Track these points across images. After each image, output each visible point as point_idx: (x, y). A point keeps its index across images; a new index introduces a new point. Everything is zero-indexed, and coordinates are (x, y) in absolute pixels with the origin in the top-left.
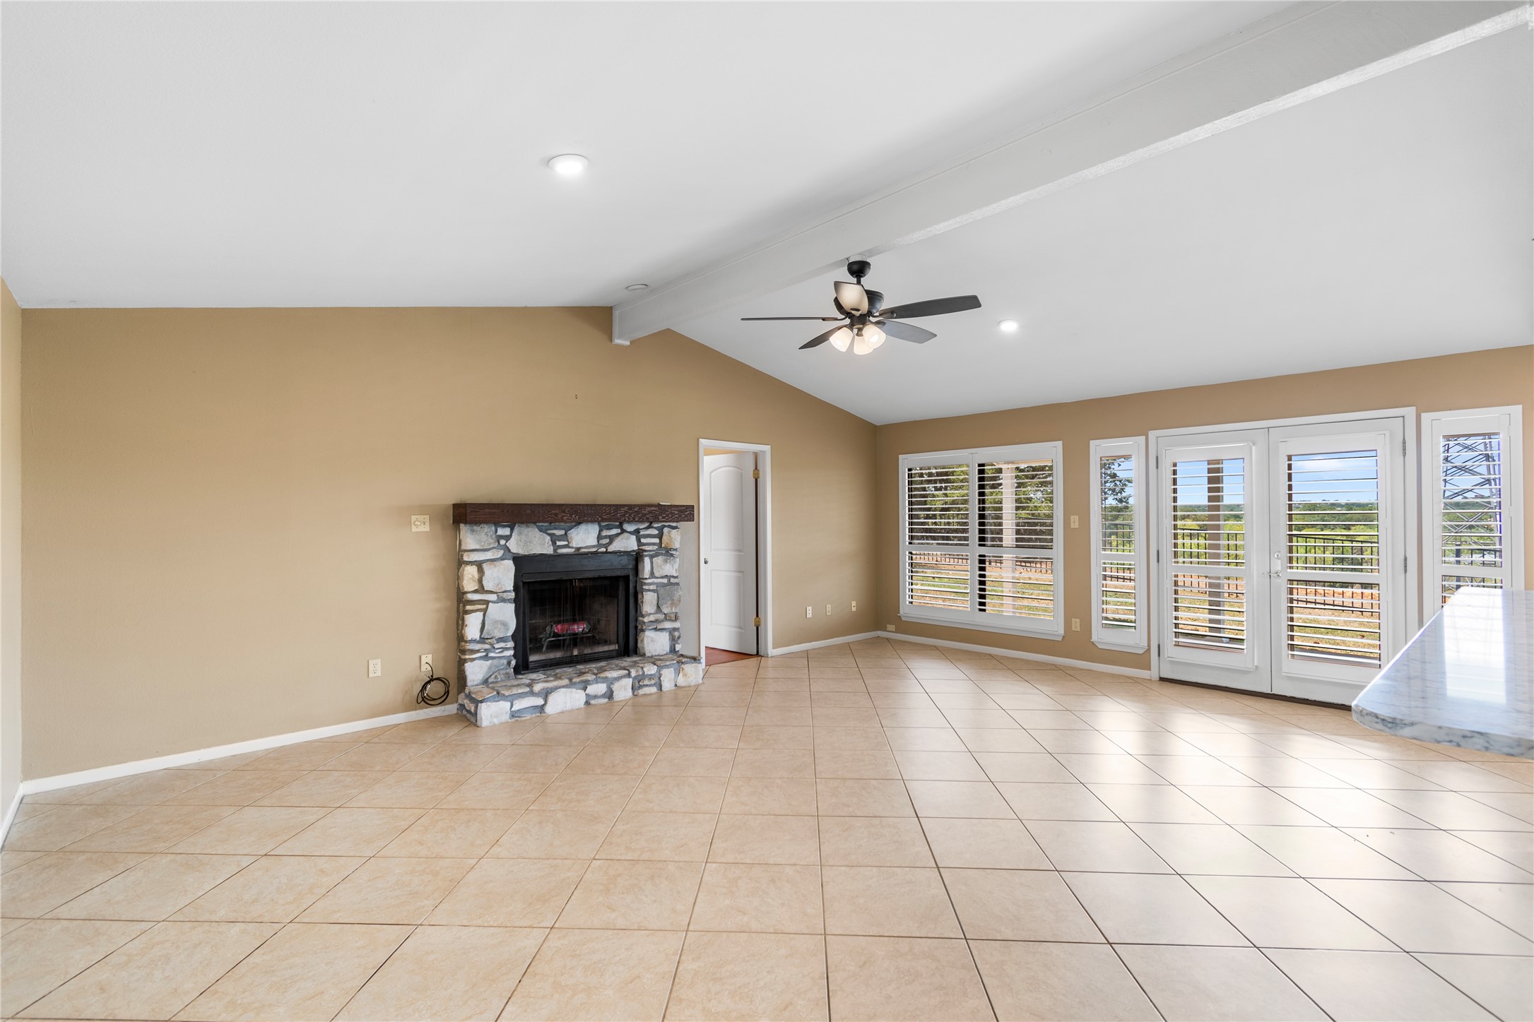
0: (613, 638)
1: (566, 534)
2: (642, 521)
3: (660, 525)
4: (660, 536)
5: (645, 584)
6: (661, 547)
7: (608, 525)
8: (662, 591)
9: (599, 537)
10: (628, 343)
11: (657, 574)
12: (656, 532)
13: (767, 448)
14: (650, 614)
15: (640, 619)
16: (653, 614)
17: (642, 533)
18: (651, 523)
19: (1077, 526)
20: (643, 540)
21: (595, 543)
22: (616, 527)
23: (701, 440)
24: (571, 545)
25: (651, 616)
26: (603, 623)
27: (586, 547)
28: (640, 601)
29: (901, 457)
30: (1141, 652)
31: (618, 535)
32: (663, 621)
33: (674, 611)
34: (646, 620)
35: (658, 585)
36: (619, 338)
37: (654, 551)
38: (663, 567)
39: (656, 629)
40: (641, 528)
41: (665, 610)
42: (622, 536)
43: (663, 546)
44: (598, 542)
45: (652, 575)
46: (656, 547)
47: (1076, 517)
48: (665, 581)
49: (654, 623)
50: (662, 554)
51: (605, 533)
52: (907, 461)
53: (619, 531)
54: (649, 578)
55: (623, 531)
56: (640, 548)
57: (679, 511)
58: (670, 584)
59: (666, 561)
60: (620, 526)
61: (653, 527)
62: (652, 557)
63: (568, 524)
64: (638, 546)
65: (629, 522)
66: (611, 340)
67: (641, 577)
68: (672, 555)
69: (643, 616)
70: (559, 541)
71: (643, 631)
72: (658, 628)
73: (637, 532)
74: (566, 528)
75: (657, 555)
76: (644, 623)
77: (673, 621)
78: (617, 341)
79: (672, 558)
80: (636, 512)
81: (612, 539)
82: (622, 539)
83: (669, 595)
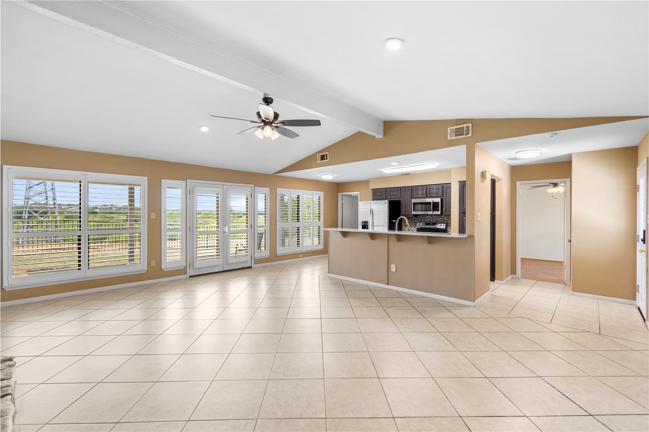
19: (154, 217)
30: (183, 268)
47: (154, 214)
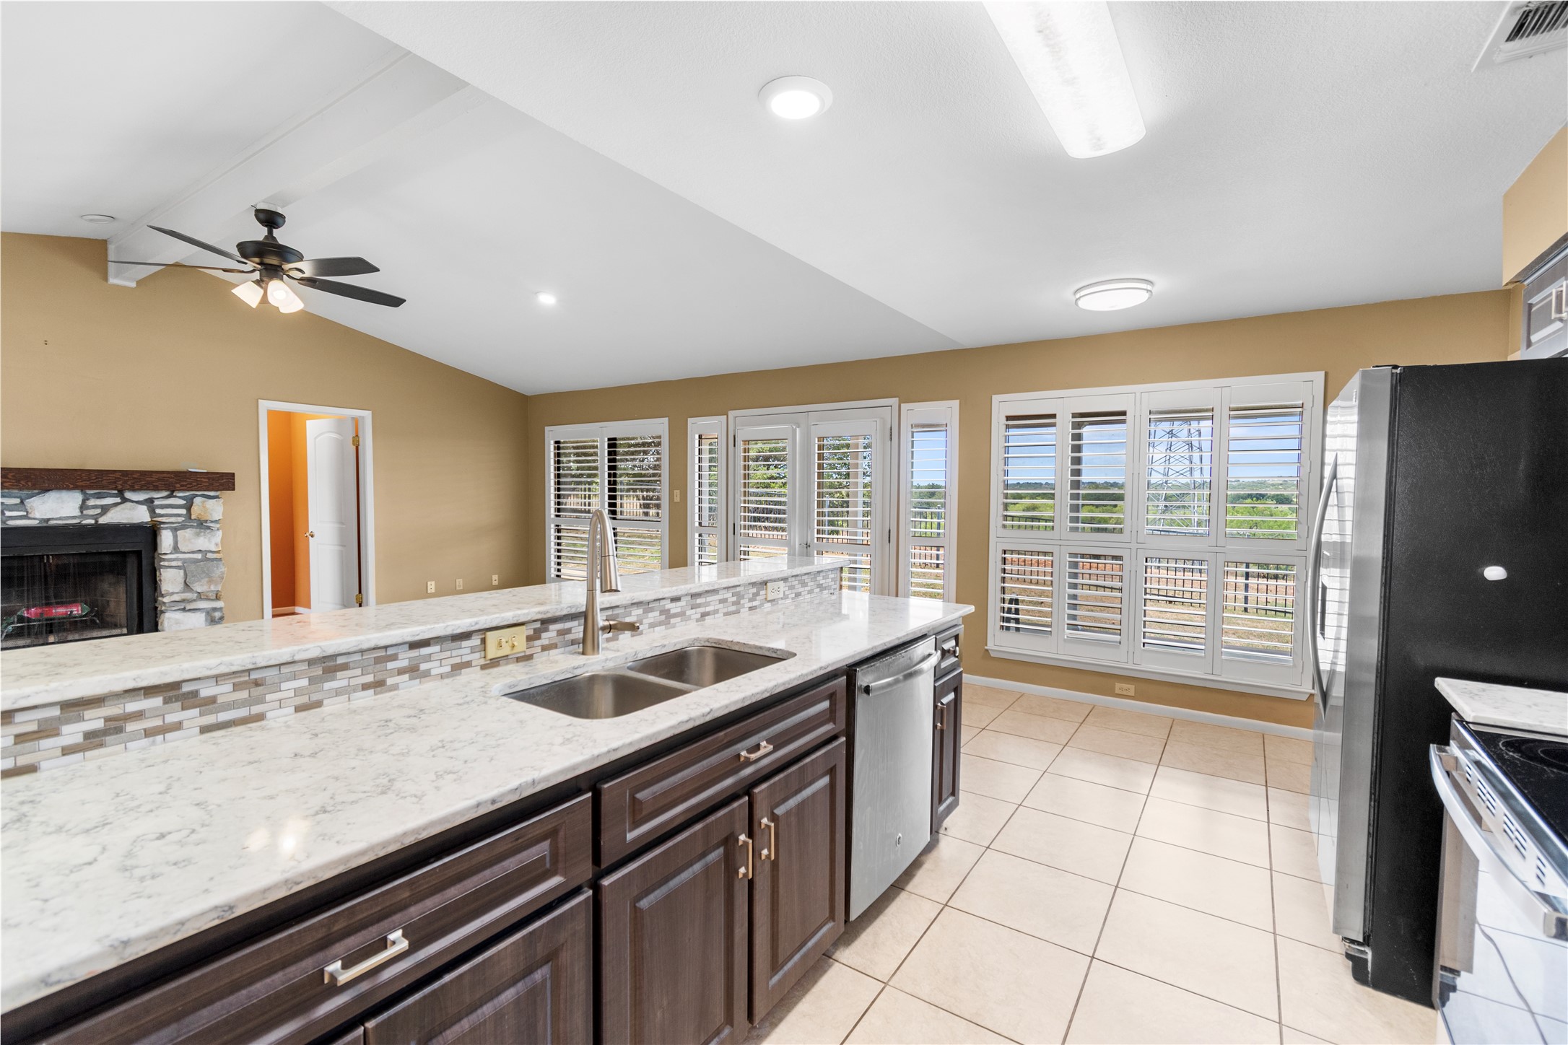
0: (124, 621)
1: (22, 502)
2: (156, 489)
3: (187, 494)
4: (189, 507)
5: (164, 560)
6: (190, 518)
7: (100, 493)
8: (193, 567)
9: (83, 507)
10: (133, 285)
11: (182, 547)
12: (182, 502)
13: (367, 415)
14: (173, 593)
15: (160, 599)
16: (177, 593)
17: (157, 502)
18: (173, 492)
19: (678, 500)
20: (158, 511)
21: (77, 513)
22: (115, 496)
23: (260, 401)
24: (30, 516)
25: (175, 595)
26: (112, 605)
27: (56, 519)
28: (158, 579)
29: (547, 429)
31: (116, 505)
32: (195, 600)
33: (213, 588)
34: (166, 600)
35: (184, 561)
36: (116, 276)
37: (179, 523)
38: (193, 541)
39: (184, 610)
40: (155, 496)
41: (198, 587)
42: (122, 506)
43: (193, 517)
44: (82, 512)
45: (176, 549)
46: (180, 519)
47: (678, 492)
48: (199, 556)
49: (182, 604)
50: (192, 527)
51: (92, 502)
52: (553, 434)
53: (118, 500)
54: (170, 554)
55: (125, 500)
56: (155, 519)
57: (208, 478)
58: (206, 559)
59: (198, 535)
60: (121, 494)
61: (176, 497)
62: (175, 530)
63: (25, 492)
64: (151, 517)
65: (133, 489)
66: (106, 279)
67: (159, 552)
68: (209, 528)
69: (163, 596)
70: (10, 511)
71: (162, 612)
72: (188, 608)
73: (149, 502)
74: (23, 497)
75: (183, 527)
76: (164, 603)
77: (212, 600)
78: (112, 281)
79: (208, 531)
80: (135, 478)
81: (105, 509)
82: (123, 509)
83: (204, 572)
